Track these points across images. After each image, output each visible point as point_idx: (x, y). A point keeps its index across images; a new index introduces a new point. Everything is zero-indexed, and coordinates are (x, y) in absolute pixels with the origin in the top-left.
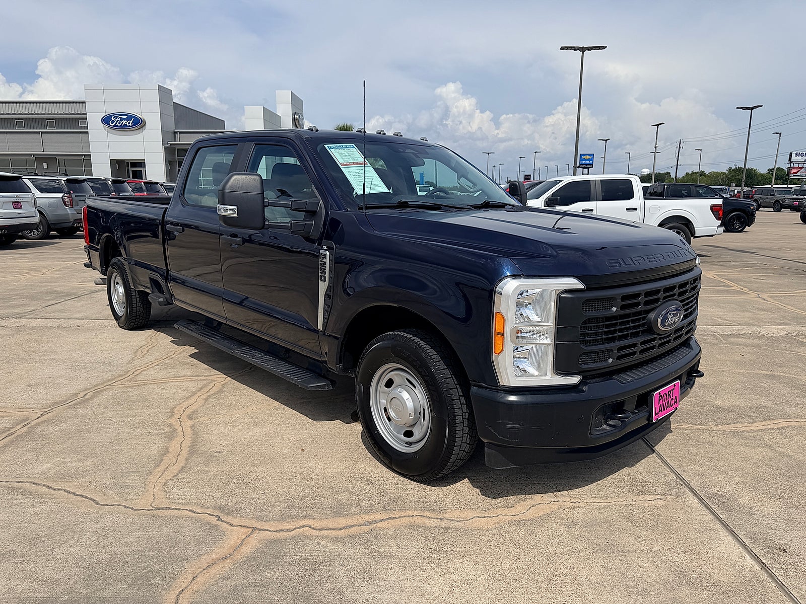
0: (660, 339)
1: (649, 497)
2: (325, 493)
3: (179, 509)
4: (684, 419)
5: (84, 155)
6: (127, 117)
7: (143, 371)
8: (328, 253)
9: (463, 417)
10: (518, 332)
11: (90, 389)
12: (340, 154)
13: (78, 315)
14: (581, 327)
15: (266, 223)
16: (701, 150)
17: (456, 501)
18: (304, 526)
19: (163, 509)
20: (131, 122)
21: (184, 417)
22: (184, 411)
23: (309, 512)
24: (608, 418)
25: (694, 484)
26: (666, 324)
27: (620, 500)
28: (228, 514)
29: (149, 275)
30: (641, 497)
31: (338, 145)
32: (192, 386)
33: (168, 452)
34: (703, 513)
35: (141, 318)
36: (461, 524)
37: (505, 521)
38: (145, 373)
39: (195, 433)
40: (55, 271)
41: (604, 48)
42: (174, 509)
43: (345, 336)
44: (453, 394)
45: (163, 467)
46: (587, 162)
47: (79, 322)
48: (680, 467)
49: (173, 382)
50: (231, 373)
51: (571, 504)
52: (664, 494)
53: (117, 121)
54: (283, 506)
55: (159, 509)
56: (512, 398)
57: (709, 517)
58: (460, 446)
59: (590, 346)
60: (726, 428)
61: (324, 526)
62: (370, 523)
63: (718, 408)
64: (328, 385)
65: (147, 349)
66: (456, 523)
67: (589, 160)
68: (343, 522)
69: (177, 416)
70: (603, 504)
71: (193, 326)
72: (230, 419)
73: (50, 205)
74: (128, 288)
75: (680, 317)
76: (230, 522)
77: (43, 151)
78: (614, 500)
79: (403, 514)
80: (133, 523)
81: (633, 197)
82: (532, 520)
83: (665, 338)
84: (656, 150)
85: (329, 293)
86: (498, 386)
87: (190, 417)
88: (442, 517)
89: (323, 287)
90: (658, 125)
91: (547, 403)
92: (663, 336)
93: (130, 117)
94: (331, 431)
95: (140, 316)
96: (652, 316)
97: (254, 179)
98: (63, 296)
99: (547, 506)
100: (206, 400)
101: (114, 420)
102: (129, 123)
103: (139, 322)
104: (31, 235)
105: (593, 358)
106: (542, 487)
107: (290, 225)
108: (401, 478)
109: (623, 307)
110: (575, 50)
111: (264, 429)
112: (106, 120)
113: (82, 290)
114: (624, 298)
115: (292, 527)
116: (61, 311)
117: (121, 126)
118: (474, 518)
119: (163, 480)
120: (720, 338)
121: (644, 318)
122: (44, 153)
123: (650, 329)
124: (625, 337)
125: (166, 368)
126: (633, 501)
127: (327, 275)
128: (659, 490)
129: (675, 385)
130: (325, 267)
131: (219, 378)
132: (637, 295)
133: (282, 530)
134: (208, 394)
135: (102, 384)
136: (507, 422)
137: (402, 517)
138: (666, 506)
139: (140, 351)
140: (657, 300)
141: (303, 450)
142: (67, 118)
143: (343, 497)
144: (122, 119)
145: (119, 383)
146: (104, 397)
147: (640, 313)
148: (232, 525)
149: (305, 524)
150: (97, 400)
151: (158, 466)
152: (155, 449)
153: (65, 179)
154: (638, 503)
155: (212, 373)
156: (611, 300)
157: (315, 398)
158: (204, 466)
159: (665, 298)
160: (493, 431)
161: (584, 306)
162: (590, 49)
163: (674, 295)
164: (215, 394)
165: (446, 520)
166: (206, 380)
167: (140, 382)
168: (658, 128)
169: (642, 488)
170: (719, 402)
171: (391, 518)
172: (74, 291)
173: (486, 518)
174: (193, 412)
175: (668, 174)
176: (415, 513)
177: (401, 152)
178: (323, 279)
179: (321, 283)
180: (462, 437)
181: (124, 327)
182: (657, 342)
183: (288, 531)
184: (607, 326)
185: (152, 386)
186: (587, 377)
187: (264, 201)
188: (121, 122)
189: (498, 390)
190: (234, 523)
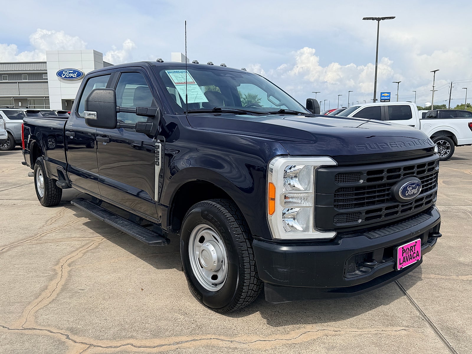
0: (402, 206)
1: (395, 328)
2: (150, 320)
3: (41, 330)
4: (432, 271)
5: (45, 97)
6: (73, 71)
7: (48, 233)
8: (160, 145)
9: (250, 264)
10: (285, 197)
11: (8, 245)
12: (176, 77)
13: (16, 198)
14: (335, 195)
15: (118, 124)
16: (466, 88)
17: (246, 328)
18: (128, 344)
19: (30, 329)
20: (75, 75)
21: (66, 265)
22: (67, 261)
23: (134, 334)
24: (359, 266)
25: (433, 319)
26: (407, 195)
27: (373, 331)
28: (76, 334)
29: (57, 168)
30: (389, 329)
31: (175, 71)
32: (77, 244)
33: (46, 289)
34: (436, 341)
35: (54, 198)
36: (245, 346)
37: (280, 344)
38: (48, 235)
39: (70, 276)
40: (12, 170)
41: (393, 18)
42: (38, 329)
43: (172, 205)
44: (242, 246)
45: (40, 299)
46: (386, 98)
47: (15, 202)
48: (424, 306)
49: (66, 241)
50: (107, 236)
51: (334, 332)
52: (408, 326)
53: (67, 74)
54: (117, 329)
55: (27, 329)
56: (285, 248)
57: (441, 344)
58: (249, 286)
59: (343, 209)
60: (464, 278)
61: (143, 345)
62: (178, 343)
63: (460, 263)
64: (164, 242)
65: (56, 219)
66: (242, 345)
67: (387, 96)
68: (157, 342)
69: (60, 264)
70: (358, 333)
71: (83, 202)
72: (97, 267)
73: (15, 128)
74: (46, 178)
75: (418, 190)
76: (75, 339)
77: (19, 95)
78: (368, 330)
79: (204, 337)
80: (5, 339)
81: (412, 118)
82: (301, 344)
83: (407, 206)
84: (434, 89)
85: (161, 174)
86: (272, 239)
87: (69, 265)
88: (233, 340)
89: (158, 169)
90: (435, 71)
91: (309, 253)
92: (405, 203)
93: (75, 72)
94: (167, 276)
95: (54, 197)
96: (395, 188)
97: (109, 93)
98: (11, 185)
99: (315, 333)
100: (85, 253)
101: (16, 266)
102: (74, 75)
103: (53, 201)
104: (3, 148)
105: (345, 218)
106: (314, 319)
107: (135, 125)
108: (209, 311)
109: (369, 180)
110: (373, 20)
111: (119, 275)
112: (60, 74)
113: (25, 181)
114: (369, 173)
115: (119, 345)
116: (7, 195)
117: (69, 77)
118: (257, 341)
119: (37, 308)
120: (469, 214)
121: (388, 190)
122: (20, 96)
123: (393, 198)
124: (373, 203)
125: (64, 232)
126: (382, 331)
127: (160, 161)
128: (405, 323)
129: (416, 242)
130: (159, 155)
131: (98, 238)
132: (381, 171)
133: (111, 347)
134: (86, 250)
135: (17, 242)
136: (278, 266)
137: (203, 339)
138: (408, 336)
139: (49, 221)
140: (399, 176)
141: (142, 290)
142: (35, 73)
143: (162, 324)
144: (70, 73)
145: (29, 241)
146: (15, 251)
147: (384, 185)
148: (75, 342)
149: (129, 342)
150: (10, 253)
151: (36, 298)
152: (38, 287)
153: (26, 110)
154: (386, 332)
155: (95, 236)
156: (359, 174)
157: (162, 253)
158: (69, 299)
159: (404, 175)
160: (268, 273)
161: (337, 179)
162: (383, 19)
163: (413, 173)
164: (92, 249)
165: (235, 342)
166: (89, 240)
167: (43, 241)
168: (435, 73)
169: (391, 322)
170: (462, 259)
171: (194, 340)
172: (20, 182)
173: (266, 341)
174: (72, 262)
175: (444, 106)
176: (213, 336)
177: (222, 76)
178: (157, 163)
179: (156, 167)
180: (250, 279)
181: (44, 205)
182: (400, 208)
183: (115, 347)
184: (356, 194)
185: (50, 244)
186: (341, 233)
187: (116, 108)
188: (69, 75)
189: (273, 242)
190: (77, 341)
